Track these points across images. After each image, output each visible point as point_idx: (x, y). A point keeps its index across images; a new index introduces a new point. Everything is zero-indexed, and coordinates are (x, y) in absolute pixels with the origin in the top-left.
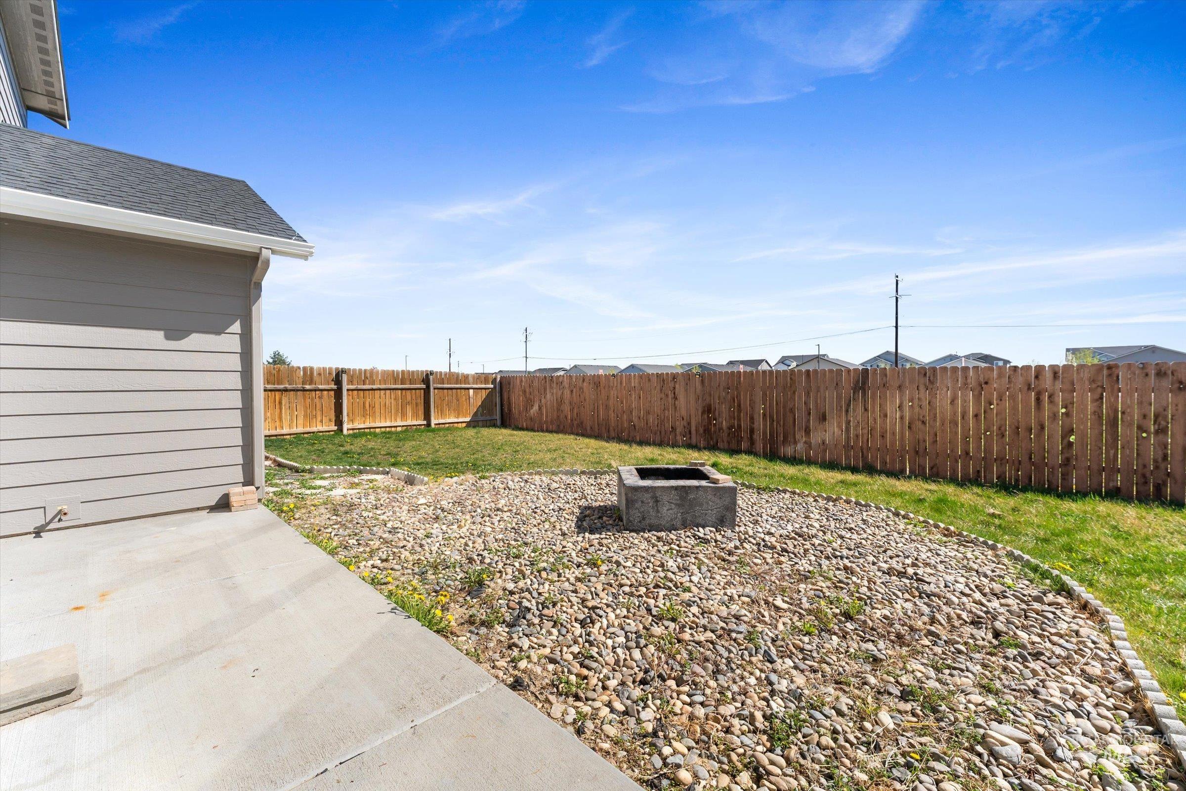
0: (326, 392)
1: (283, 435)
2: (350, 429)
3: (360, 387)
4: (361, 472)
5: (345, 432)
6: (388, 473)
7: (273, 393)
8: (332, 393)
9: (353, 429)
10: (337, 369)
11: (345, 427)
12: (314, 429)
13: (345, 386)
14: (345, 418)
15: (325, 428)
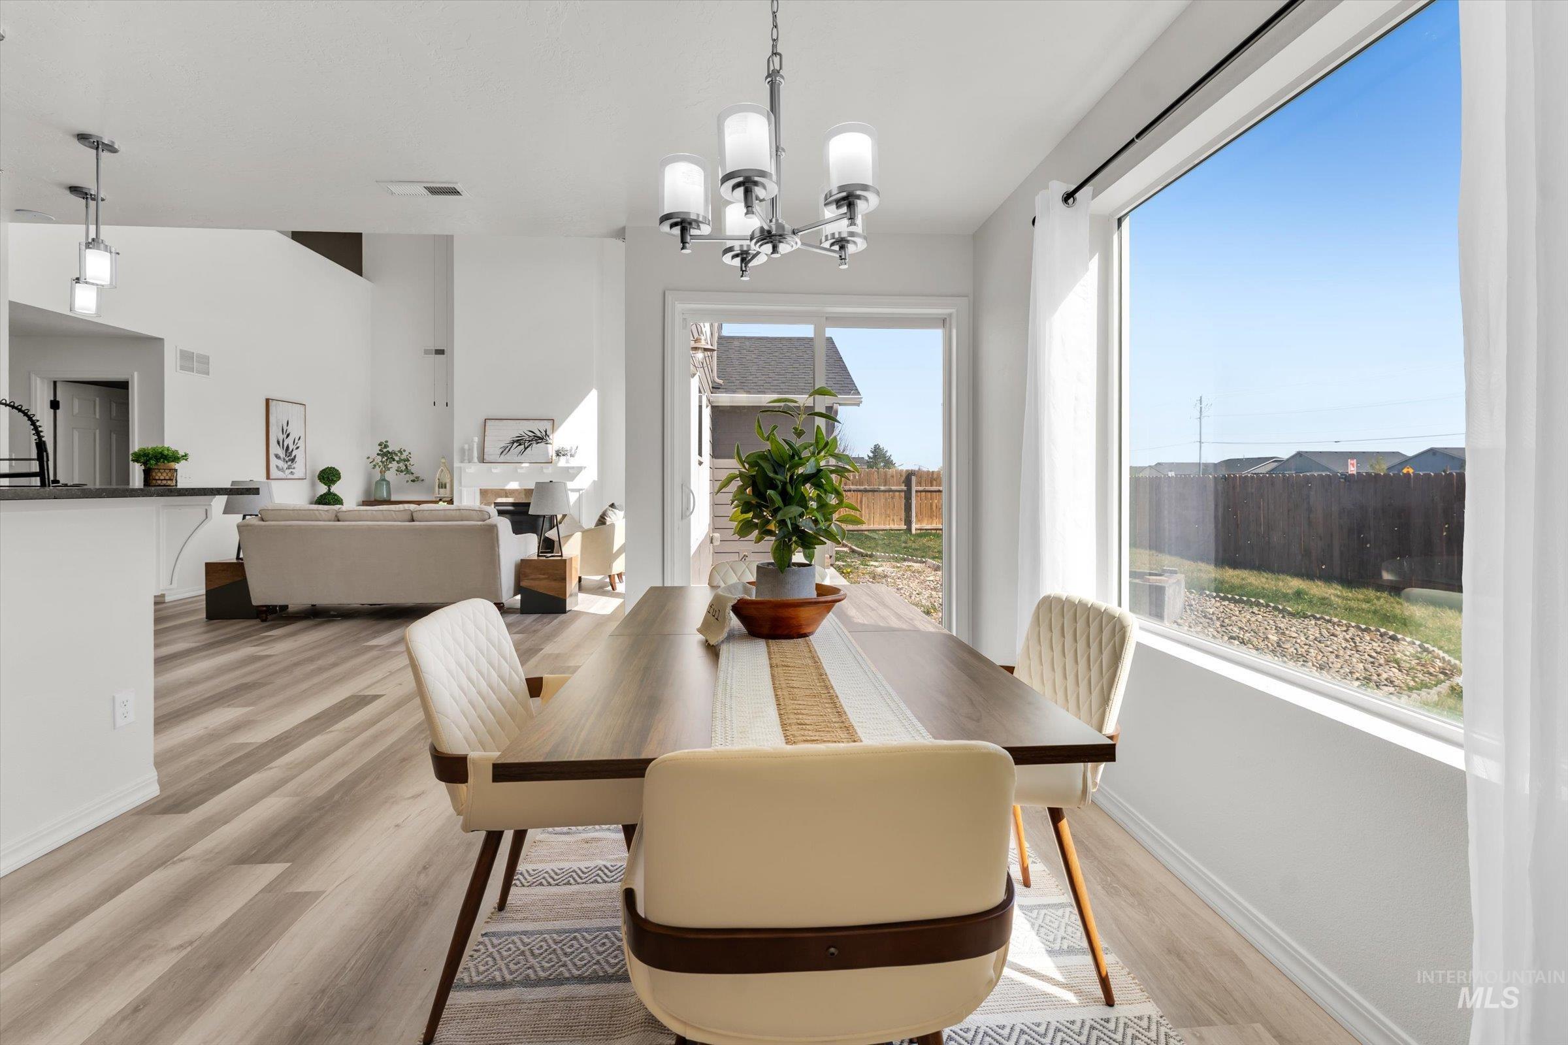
0: (898, 493)
1: (862, 531)
2: (918, 529)
3: (928, 488)
4: (905, 560)
5: (914, 531)
6: (924, 562)
7: (856, 493)
8: (903, 494)
9: (921, 529)
10: (907, 471)
11: (914, 526)
12: (888, 527)
13: (914, 488)
14: (914, 519)
15: (896, 527)
